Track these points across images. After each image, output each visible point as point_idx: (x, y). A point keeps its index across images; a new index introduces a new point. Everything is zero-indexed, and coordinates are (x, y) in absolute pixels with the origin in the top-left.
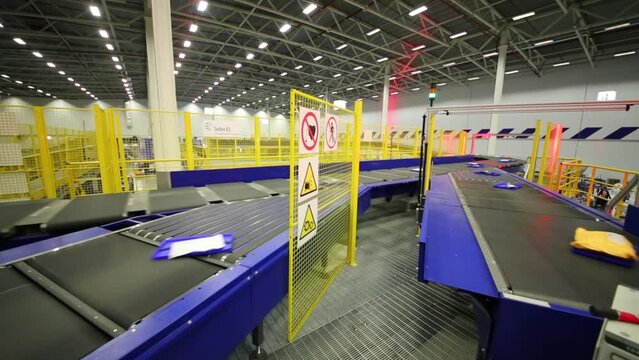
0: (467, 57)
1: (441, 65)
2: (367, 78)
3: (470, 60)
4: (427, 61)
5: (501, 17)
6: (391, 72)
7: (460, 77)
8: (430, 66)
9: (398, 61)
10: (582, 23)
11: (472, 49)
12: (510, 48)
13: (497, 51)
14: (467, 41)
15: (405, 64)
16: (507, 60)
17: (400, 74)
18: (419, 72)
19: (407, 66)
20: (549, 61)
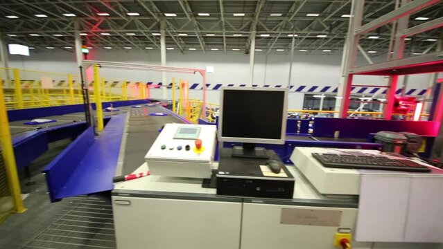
0: (142, 31)
1: (125, 33)
2: (56, 29)
3: (144, 35)
4: (113, 27)
5: (159, 11)
6: (81, 29)
7: (140, 45)
8: (117, 32)
9: (86, 20)
10: (198, 29)
11: (144, 27)
12: (166, 33)
13: (159, 33)
14: (141, 20)
15: (95, 24)
16: (166, 40)
17: (90, 31)
18: (108, 34)
19: (95, 27)
20: (187, 46)
